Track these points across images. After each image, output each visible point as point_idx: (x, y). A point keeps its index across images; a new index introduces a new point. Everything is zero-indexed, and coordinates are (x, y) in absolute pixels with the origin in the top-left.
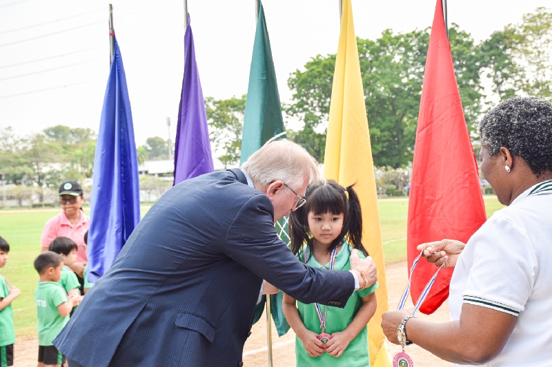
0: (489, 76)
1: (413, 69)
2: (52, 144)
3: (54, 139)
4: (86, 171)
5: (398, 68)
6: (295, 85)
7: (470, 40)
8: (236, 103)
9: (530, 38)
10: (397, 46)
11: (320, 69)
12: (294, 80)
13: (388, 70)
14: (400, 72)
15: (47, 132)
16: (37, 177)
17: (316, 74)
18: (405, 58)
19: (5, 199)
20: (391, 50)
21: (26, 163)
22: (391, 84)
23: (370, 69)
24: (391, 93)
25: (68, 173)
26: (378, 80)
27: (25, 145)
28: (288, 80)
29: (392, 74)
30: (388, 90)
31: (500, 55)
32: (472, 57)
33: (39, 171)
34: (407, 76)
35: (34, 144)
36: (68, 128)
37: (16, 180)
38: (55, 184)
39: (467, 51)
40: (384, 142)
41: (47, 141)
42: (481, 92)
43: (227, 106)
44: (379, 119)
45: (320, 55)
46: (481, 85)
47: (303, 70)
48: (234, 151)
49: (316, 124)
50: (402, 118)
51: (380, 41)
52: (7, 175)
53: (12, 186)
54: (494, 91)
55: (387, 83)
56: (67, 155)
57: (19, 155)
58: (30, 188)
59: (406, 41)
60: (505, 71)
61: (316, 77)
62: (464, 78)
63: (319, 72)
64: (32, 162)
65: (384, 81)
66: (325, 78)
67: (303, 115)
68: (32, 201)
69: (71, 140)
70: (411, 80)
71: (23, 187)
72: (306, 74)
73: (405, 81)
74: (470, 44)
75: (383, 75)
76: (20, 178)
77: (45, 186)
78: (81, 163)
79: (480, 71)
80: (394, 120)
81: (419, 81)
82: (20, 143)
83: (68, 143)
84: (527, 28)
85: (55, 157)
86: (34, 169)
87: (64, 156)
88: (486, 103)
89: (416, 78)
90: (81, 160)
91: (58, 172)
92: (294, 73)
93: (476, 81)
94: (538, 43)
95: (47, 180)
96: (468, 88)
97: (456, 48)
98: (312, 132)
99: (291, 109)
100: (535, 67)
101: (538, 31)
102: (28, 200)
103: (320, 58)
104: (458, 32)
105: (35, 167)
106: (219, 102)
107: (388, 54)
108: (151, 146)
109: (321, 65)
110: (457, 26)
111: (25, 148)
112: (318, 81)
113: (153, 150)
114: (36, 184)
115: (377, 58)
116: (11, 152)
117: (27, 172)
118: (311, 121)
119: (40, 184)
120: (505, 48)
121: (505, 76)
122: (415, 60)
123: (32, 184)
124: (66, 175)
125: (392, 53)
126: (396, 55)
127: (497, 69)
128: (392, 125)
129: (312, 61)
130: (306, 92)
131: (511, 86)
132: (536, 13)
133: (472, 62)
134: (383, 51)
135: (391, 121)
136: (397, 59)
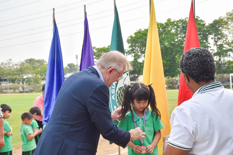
0: (212, 38)
1: (180, 35)
2: (28, 66)
3: (29, 64)
4: (42, 77)
5: (173, 35)
6: (130, 42)
7: (204, 23)
8: (105, 49)
9: (230, 23)
10: (173, 26)
11: (141, 35)
12: (129, 40)
13: (170, 35)
14: (174, 37)
15: (26, 61)
16: (22, 80)
17: (139, 37)
18: (176, 31)
19: (8, 89)
20: (171, 27)
21: (17, 74)
22: (171, 42)
23: (161, 35)
24: (170, 46)
25: (35, 78)
26: (165, 40)
27: (17, 66)
28: (127, 40)
29: (171, 37)
30: (169, 44)
31: (217, 29)
32: (205, 30)
33: (23, 78)
34: (177, 38)
35: (20, 66)
36: (35, 59)
37: (13, 81)
38: (29, 83)
39: (203, 28)
40: (167, 66)
41: (26, 65)
42: (209, 45)
43: (101, 50)
44: (165, 56)
45: (140, 29)
46: (209, 42)
47: (134, 36)
49: (139, 58)
50: (175, 56)
51: (166, 23)
52: (9, 79)
53: (11, 84)
54: (214, 45)
55: (169, 41)
56: (34, 71)
57: (14, 71)
58: (18, 85)
59: (177, 24)
60: (219, 36)
61: (139, 39)
62: (201, 39)
63: (140, 36)
64: (20, 73)
65: (168, 40)
66: (143, 39)
67: (133, 54)
68: (20, 90)
69: (36, 65)
70: (179, 40)
71: (16, 84)
72: (135, 37)
73: (176, 40)
74: (204, 25)
75: (167, 38)
76: (15, 80)
77: (25, 84)
78: (40, 74)
79: (208, 36)
80: (172, 57)
81: (183, 40)
82: (15, 66)
83: (35, 66)
84: (228, 18)
85: (29, 72)
86: (21, 77)
87: (33, 71)
88: (211, 50)
89: (181, 39)
90: (40, 73)
91: (31, 78)
92: (129, 37)
95: (26, 81)
96: (203, 44)
97: (198, 27)
98: (137, 61)
99: (128, 52)
100: (232, 35)
102: (18, 90)
103: (141, 30)
104: (199, 20)
105: (21, 76)
106: (98, 49)
107: (169, 29)
108: (69, 67)
109: (141, 34)
110: (198, 17)
111: (17, 68)
112: (139, 40)
113: (70, 69)
114: (21, 83)
115: (164, 31)
116: (11, 69)
117: (17, 78)
118: (137, 57)
119: (23, 83)
120: (219, 27)
121: (219, 39)
122: (181, 32)
123: (20, 83)
124: (34, 79)
125: (171, 29)
126: (173, 29)
127: (215, 36)
128: (171, 59)
129: (137, 31)
130: (135, 45)
131: (221, 43)
132: (232, 12)
133: (205, 32)
134: (167, 28)
135: (170, 57)
136: (173, 31)
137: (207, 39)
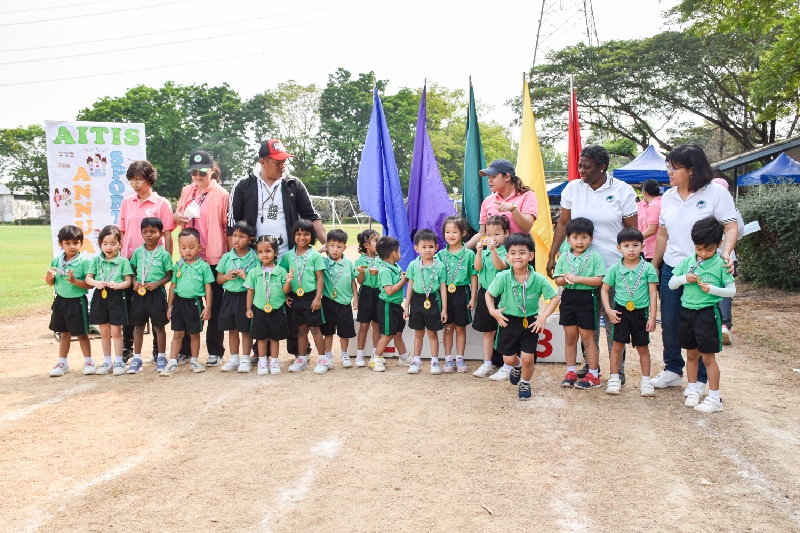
0: (252, 129)
1: (191, 117)
5: (178, 115)
7: (238, 98)
8: (23, 133)
9: (283, 103)
10: (177, 96)
13: (170, 116)
14: (180, 119)
18: (184, 107)
20: (172, 100)
22: (172, 128)
24: (172, 136)
26: (160, 124)
28: (77, 117)
29: (173, 120)
30: (169, 133)
31: (261, 113)
32: (239, 113)
34: (186, 123)
39: (236, 107)
42: (246, 141)
43: (13, 135)
44: (162, 157)
45: (108, 97)
46: (247, 135)
47: (92, 109)
48: (21, 177)
50: (181, 159)
51: (162, 90)
54: (257, 141)
55: (169, 127)
59: (186, 93)
60: (265, 126)
61: (104, 117)
62: (233, 128)
63: (107, 112)
65: (165, 125)
70: (189, 127)
72: (94, 113)
73: (184, 126)
74: (238, 101)
75: (165, 120)
79: (246, 124)
80: (174, 159)
84: (282, 94)
88: (250, 151)
89: (194, 125)
92: (81, 112)
93: (243, 133)
94: (289, 106)
96: (235, 138)
97: (227, 103)
100: (287, 126)
101: (290, 99)
103: (108, 99)
104: (228, 90)
106: (5, 131)
107: (170, 103)
109: (109, 107)
110: (228, 85)
115: (160, 105)
120: (265, 108)
121: (265, 131)
122: (193, 110)
125: (173, 102)
126: (177, 103)
127: (259, 124)
129: (100, 101)
132: (289, 84)
133: (239, 116)
134: (165, 99)
135: (171, 160)
136: (178, 107)
137: (242, 129)
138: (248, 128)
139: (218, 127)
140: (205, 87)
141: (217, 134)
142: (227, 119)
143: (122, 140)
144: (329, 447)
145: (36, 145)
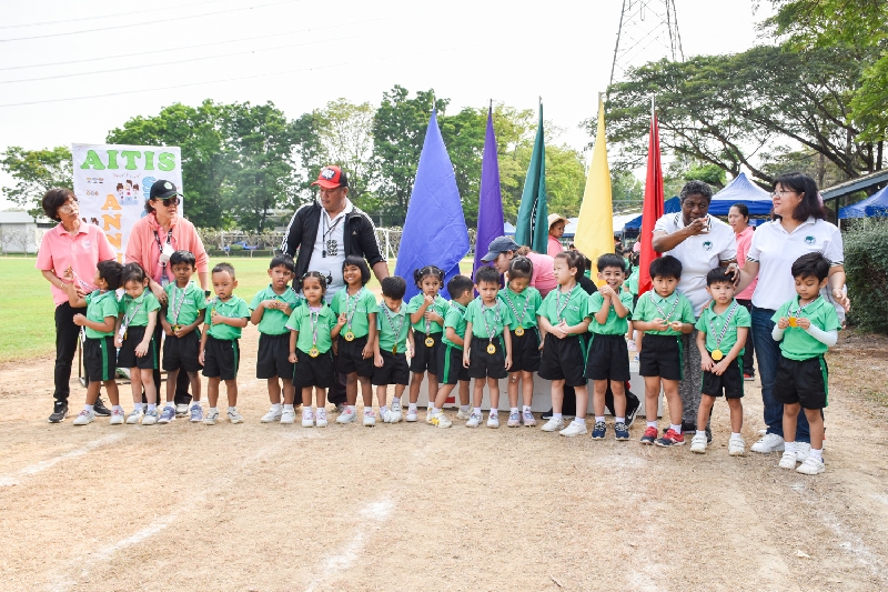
0: (298, 152)
1: (231, 139)
5: (217, 136)
7: (283, 118)
8: (48, 156)
9: (333, 123)
10: (217, 116)
12: (113, 137)
13: (209, 137)
14: (219, 141)
18: (224, 128)
20: (211, 120)
22: (210, 151)
24: (210, 160)
26: (197, 146)
28: (107, 138)
29: (212, 142)
30: (207, 156)
31: (309, 134)
32: (284, 134)
34: (226, 145)
39: (281, 127)
40: (203, 205)
42: (292, 165)
43: (38, 158)
44: (198, 183)
45: (140, 116)
46: (292, 159)
47: (123, 129)
50: (219, 184)
51: (200, 109)
54: (303, 166)
55: (207, 150)
59: (226, 112)
60: (313, 149)
61: (136, 138)
62: (277, 151)
63: (139, 133)
65: (203, 147)
66: (145, 139)
70: (229, 149)
72: (125, 133)
73: (223, 149)
74: (283, 121)
75: (203, 142)
79: (291, 147)
80: (212, 185)
81: (237, 150)
84: (331, 114)
88: (296, 176)
89: (234, 147)
92: (112, 133)
93: (288, 156)
94: (339, 127)
96: (280, 161)
97: (271, 124)
100: (337, 149)
101: (340, 119)
103: (141, 119)
104: (273, 109)
106: (28, 154)
107: (208, 123)
109: (142, 127)
110: (272, 104)
115: (197, 125)
120: (313, 129)
121: (313, 154)
122: (233, 131)
125: (212, 122)
126: (216, 124)
127: (307, 146)
129: (132, 121)
131: (317, 163)
132: (339, 103)
133: (285, 138)
134: (203, 119)
135: (209, 186)
136: (217, 128)
137: (287, 152)
138: (294, 151)
139: (261, 150)
140: (247, 106)
141: (261, 158)
142: (271, 141)
143: (155, 165)
144: (380, 509)
145: (62, 168)
